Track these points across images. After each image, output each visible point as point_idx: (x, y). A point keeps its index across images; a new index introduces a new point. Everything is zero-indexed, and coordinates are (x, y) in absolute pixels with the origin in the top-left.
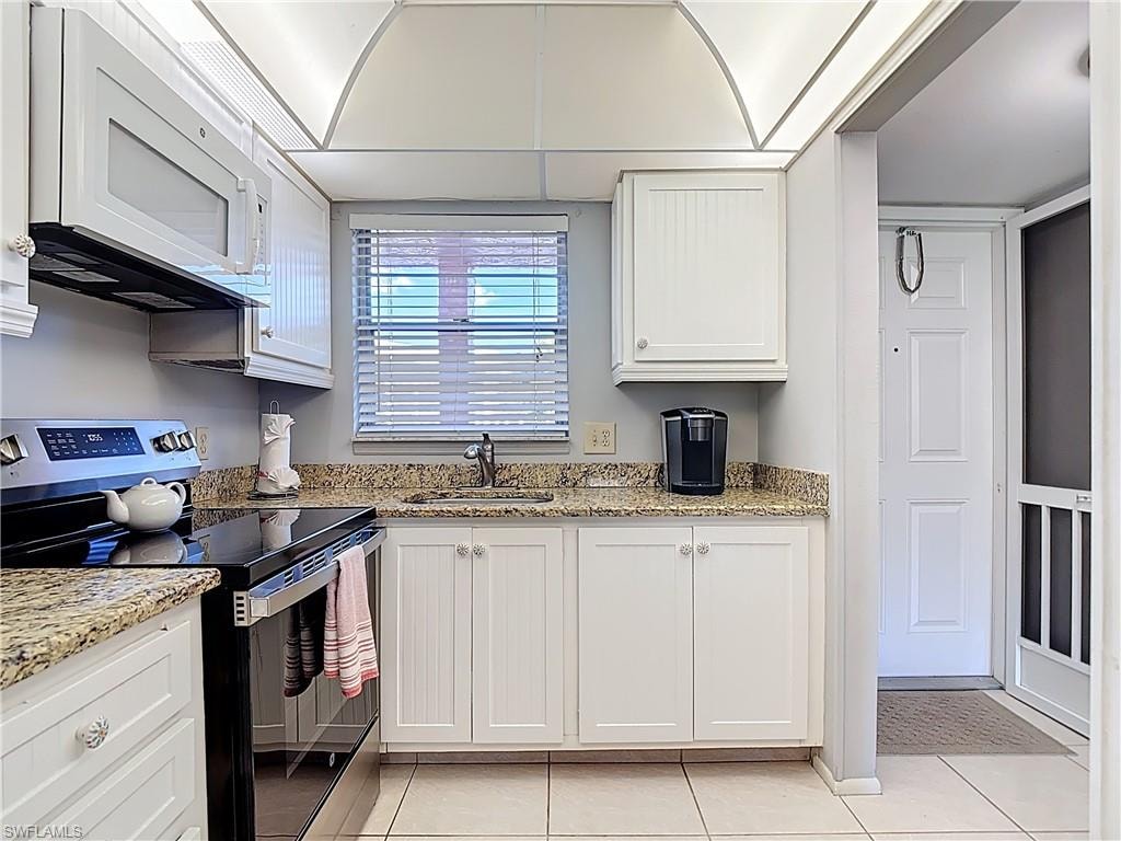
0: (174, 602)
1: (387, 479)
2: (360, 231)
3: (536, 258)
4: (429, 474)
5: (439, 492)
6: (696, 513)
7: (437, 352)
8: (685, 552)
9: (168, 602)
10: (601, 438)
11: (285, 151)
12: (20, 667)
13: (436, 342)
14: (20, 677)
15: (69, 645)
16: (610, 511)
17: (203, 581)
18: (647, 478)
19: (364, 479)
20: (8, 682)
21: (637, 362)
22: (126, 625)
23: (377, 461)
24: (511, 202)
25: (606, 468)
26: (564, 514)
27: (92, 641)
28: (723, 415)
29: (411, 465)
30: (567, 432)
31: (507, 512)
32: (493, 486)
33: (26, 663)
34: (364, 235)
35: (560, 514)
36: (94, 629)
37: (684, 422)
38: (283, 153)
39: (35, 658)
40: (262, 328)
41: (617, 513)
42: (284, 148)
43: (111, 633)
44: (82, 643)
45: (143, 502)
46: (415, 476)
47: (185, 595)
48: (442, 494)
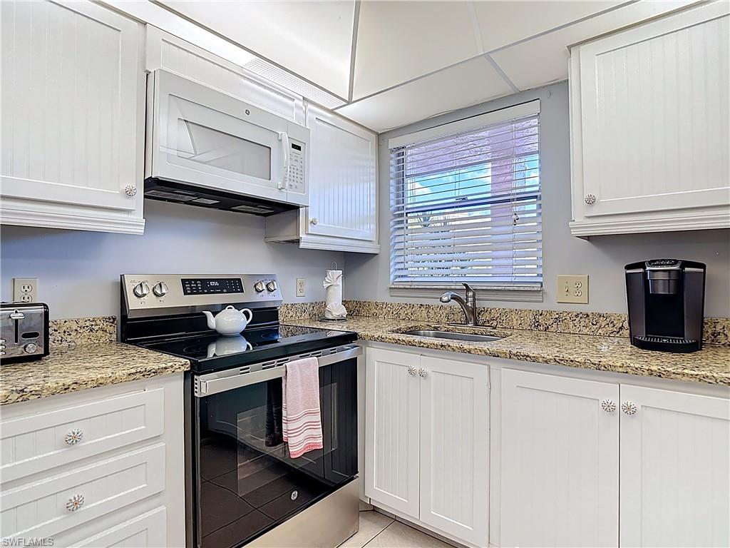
0: (144, 375)
1: (407, 314)
2: (399, 149)
3: (514, 141)
4: (433, 312)
5: (433, 326)
6: (620, 370)
7: (489, 219)
8: (608, 408)
9: (138, 376)
10: (572, 289)
11: (332, 110)
12: (20, 395)
13: (489, 212)
14: (20, 400)
15: (55, 388)
16: (528, 356)
17: (172, 367)
18: (620, 328)
19: (394, 313)
20: (12, 401)
21: (589, 217)
22: (101, 384)
23: (402, 301)
24: (492, 101)
25: (577, 316)
26: (486, 354)
27: (73, 389)
28: (703, 266)
29: (421, 305)
30: (542, 283)
31: (442, 346)
32: (476, 324)
33: (24, 393)
34: (400, 151)
35: (483, 353)
36: (76, 383)
37: (645, 274)
38: (332, 112)
39: (31, 392)
40: (310, 219)
41: (535, 360)
42: (331, 109)
43: (89, 387)
44: (65, 389)
45: (225, 319)
46: (424, 313)
47: (154, 373)
48: (435, 328)
